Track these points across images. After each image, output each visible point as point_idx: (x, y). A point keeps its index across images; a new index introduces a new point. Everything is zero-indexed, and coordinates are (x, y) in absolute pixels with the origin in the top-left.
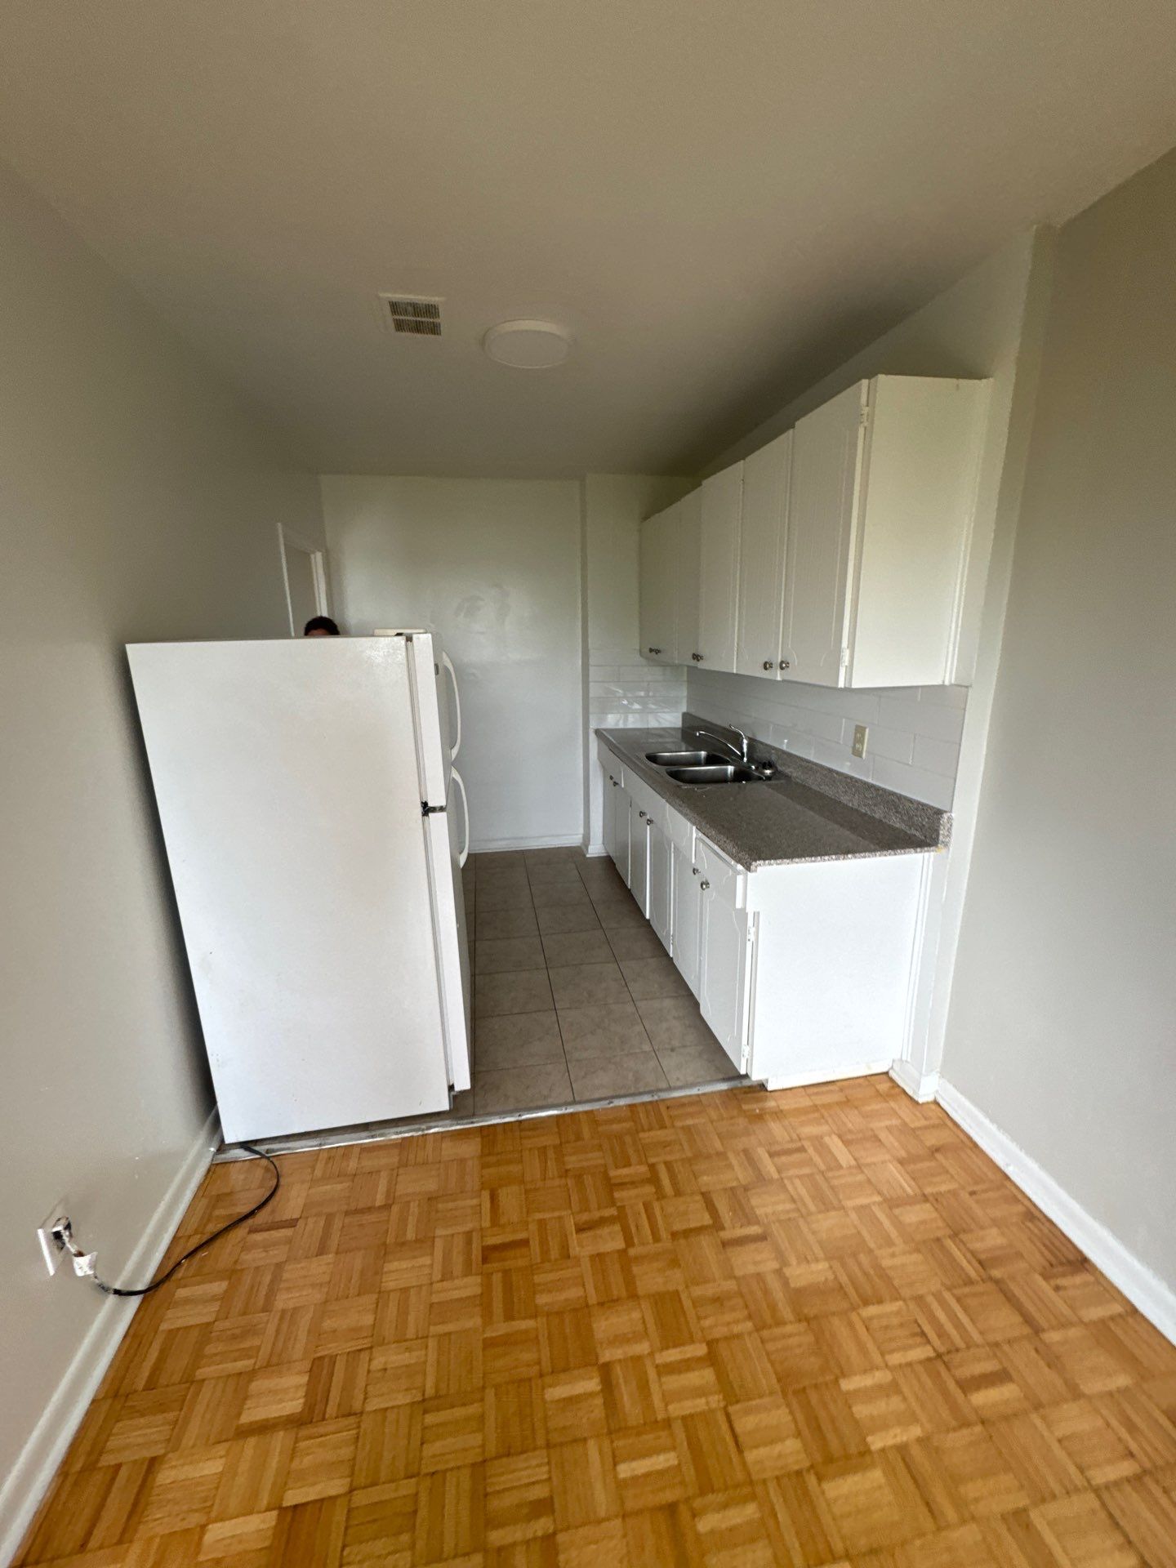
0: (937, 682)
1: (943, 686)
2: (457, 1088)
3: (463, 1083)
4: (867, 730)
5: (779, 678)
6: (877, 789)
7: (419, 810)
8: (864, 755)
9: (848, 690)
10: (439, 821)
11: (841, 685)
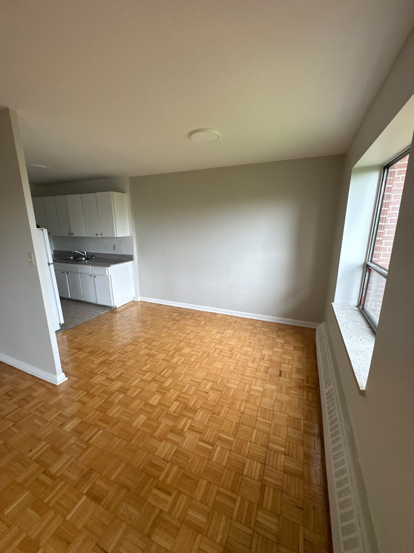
0: (127, 236)
1: (128, 236)
2: (61, 323)
3: (62, 322)
4: (116, 245)
5: (100, 237)
6: (121, 255)
7: (48, 264)
8: (116, 250)
9: (117, 237)
10: (52, 266)
11: (115, 237)
